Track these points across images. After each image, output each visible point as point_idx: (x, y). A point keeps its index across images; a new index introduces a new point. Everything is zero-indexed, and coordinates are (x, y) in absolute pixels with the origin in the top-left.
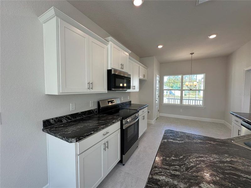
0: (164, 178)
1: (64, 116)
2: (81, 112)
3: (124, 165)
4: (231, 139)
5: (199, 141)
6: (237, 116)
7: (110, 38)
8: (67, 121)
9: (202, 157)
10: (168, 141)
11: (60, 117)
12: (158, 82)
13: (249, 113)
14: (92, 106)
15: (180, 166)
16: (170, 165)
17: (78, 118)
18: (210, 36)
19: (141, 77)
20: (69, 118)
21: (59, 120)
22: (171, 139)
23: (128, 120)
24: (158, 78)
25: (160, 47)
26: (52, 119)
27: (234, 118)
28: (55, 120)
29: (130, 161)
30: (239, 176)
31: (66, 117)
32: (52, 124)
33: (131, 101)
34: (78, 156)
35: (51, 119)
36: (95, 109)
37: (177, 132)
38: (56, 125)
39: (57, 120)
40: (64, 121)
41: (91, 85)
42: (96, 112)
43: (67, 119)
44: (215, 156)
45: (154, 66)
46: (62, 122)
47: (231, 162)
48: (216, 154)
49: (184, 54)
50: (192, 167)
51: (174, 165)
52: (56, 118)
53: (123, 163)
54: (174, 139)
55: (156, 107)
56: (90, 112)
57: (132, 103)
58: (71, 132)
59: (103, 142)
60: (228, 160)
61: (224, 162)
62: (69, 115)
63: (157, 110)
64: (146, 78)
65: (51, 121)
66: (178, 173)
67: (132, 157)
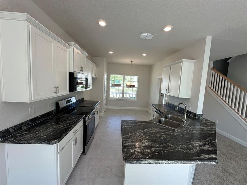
0: (129, 143)
1: (24, 123)
2: (41, 116)
3: (85, 154)
4: (151, 120)
5: (139, 124)
6: (153, 106)
7: (73, 43)
8: (27, 127)
9: (141, 131)
10: (125, 127)
11: (19, 125)
12: (106, 79)
13: (158, 103)
14: (50, 108)
15: (134, 137)
16: (130, 138)
17: (38, 122)
18: (143, 54)
19: (94, 76)
20: (29, 124)
21: (18, 128)
22: (126, 125)
23: (90, 117)
24: (106, 76)
25: (111, 53)
26: (12, 128)
27: (152, 107)
28: (14, 129)
29: (90, 150)
30: (154, 135)
31: (26, 123)
32: (12, 133)
33: (83, 98)
34: (59, 154)
35: (10, 128)
36: (54, 110)
37: (128, 121)
38: (16, 134)
39: (17, 127)
40: (24, 128)
41: (57, 89)
42: (55, 113)
43: (27, 125)
44: (146, 129)
45: (104, 67)
46: (21, 129)
47: (151, 131)
48: (146, 128)
49: (126, 60)
50: (138, 136)
51: (131, 138)
52: (16, 126)
53: (85, 153)
54: (127, 125)
55: (104, 101)
56: (49, 114)
57: (84, 99)
58: (46, 136)
59: (73, 139)
60: (150, 130)
61: (149, 131)
62: (29, 120)
63: (105, 104)
64: (97, 77)
65: (11, 130)
66: (134, 140)
67: (91, 146)
